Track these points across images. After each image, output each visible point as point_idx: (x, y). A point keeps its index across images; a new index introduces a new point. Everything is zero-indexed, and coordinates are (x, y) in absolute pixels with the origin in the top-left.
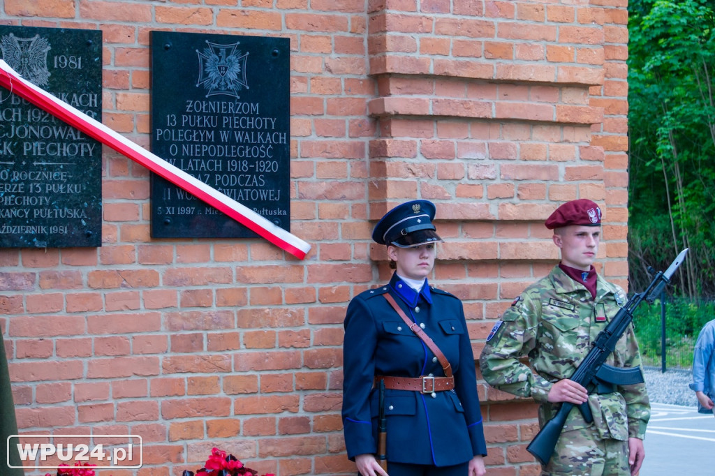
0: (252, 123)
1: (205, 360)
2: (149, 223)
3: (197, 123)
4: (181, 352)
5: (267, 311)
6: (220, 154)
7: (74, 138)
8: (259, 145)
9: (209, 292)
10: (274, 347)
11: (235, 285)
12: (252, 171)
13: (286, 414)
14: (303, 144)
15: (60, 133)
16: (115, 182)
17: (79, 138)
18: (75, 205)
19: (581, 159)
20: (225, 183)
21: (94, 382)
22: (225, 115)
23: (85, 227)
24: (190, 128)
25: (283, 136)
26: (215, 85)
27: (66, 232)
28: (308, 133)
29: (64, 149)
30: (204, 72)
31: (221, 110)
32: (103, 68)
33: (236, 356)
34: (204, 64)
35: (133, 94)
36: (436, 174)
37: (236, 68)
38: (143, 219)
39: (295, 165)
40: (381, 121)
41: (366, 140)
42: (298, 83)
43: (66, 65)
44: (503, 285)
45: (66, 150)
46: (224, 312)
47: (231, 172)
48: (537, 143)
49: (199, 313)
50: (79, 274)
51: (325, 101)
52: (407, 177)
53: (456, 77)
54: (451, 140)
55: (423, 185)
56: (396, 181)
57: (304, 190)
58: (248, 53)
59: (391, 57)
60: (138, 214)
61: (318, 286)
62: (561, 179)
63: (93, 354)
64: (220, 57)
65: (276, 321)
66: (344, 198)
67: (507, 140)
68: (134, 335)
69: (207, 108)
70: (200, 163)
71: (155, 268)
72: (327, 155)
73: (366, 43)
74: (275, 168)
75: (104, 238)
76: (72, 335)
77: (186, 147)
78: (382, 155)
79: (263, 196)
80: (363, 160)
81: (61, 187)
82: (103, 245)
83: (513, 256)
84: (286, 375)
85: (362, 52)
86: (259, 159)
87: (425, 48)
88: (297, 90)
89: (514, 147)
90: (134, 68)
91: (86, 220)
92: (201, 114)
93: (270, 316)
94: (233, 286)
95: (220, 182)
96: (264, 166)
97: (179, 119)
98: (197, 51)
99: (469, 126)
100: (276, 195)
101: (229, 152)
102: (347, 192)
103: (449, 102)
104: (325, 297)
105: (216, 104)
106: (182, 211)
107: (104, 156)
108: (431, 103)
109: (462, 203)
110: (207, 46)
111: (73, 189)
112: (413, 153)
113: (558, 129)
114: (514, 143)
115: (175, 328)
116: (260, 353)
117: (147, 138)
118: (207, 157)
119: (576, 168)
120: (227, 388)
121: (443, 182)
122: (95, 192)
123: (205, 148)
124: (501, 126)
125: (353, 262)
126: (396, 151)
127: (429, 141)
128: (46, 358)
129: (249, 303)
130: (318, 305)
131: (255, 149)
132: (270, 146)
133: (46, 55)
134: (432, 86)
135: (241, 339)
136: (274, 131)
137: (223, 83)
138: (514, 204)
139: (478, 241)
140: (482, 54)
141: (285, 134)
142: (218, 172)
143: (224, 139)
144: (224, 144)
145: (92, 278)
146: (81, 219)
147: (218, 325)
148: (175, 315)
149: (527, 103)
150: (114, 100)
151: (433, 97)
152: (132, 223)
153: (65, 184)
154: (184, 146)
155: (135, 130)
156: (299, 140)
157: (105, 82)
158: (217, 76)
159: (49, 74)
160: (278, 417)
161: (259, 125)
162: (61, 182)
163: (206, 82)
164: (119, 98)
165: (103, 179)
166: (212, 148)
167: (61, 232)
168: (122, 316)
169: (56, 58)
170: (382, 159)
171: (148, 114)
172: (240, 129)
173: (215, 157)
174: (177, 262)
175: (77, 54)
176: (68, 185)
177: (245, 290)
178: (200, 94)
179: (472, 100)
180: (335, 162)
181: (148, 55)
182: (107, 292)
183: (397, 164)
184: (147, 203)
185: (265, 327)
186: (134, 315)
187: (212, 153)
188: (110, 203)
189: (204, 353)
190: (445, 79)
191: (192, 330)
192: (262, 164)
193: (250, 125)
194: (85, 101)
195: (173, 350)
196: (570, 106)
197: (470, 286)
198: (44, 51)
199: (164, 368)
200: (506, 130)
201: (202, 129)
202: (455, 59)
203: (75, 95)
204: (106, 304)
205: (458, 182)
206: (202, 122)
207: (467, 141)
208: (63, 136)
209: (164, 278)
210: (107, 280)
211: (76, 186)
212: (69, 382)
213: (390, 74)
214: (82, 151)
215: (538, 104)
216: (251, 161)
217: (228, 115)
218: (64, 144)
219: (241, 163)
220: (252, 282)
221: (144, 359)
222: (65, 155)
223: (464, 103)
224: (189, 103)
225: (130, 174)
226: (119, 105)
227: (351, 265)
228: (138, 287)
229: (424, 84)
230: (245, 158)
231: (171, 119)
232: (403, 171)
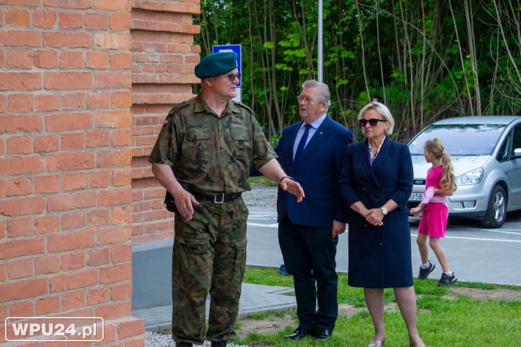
62: (184, 62)
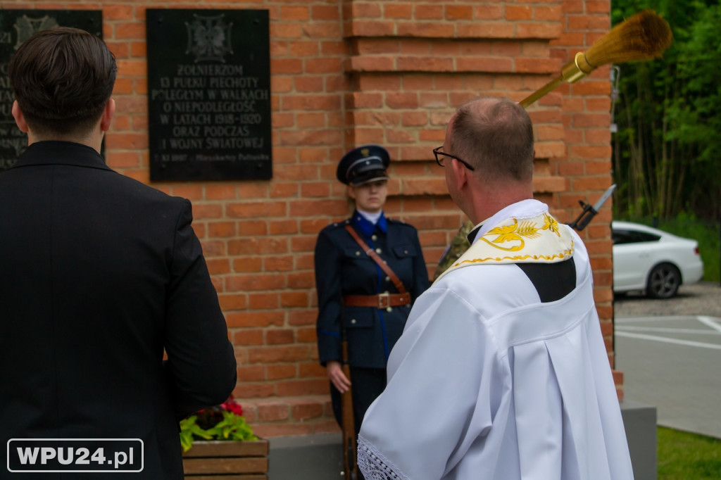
8: (243, 101)
9: (202, 225)
11: (225, 219)
12: (237, 123)
13: (272, 328)
26: (202, 52)
55: (389, 131)
61: (299, 219)
66: (322, 144)
69: (196, 71)
70: (190, 118)
79: (248, 143)
86: (243, 113)
88: (278, 53)
92: (191, 76)
95: (209, 134)
97: (172, 83)
101: (217, 107)
102: (325, 139)
104: (306, 228)
118: (196, 113)
123: (195, 105)
125: (331, 198)
130: (299, 236)
137: (210, 50)
142: (207, 125)
144: (212, 101)
156: (281, 95)
160: (265, 330)
172: (226, 88)
177: (233, 224)
201: (192, 89)
206: (192, 83)
216: (237, 114)
217: (215, 76)
223: (426, 59)
227: (329, 201)
230: (231, 112)
231: (165, 82)
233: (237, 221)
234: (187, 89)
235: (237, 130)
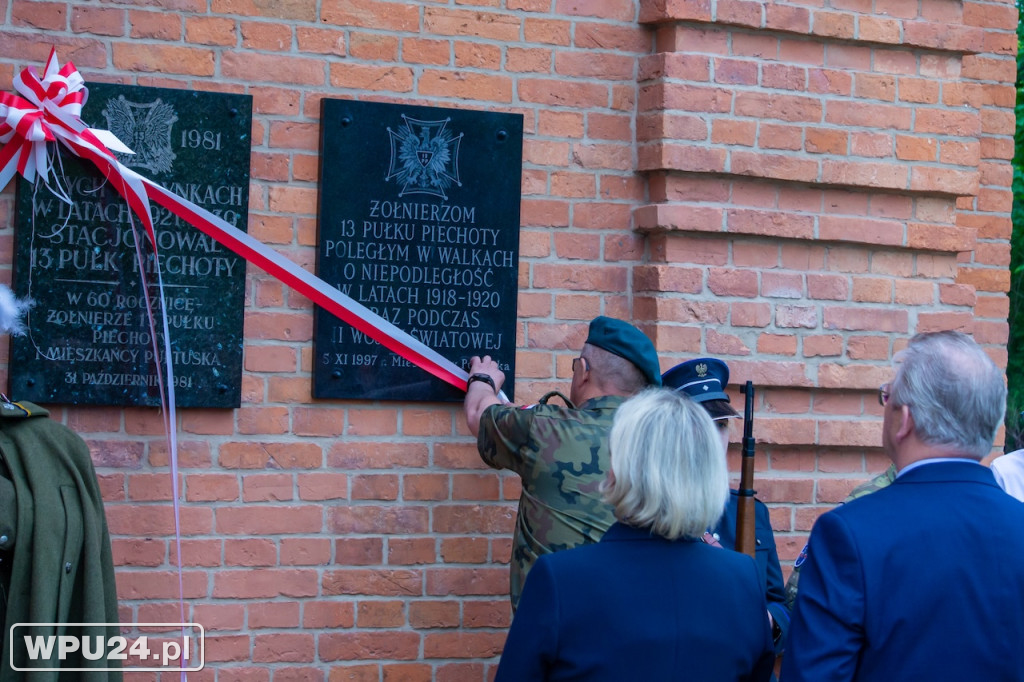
0: (465, 236)
1: (385, 577)
2: (310, 375)
3: (384, 233)
4: (351, 564)
5: (476, 509)
6: (416, 279)
7: (207, 250)
8: (473, 268)
9: (394, 478)
10: (485, 562)
11: (432, 470)
12: (461, 306)
14: (538, 268)
15: (186, 242)
16: (263, 315)
17: (213, 250)
18: (204, 347)
19: (941, 302)
20: (423, 321)
21: (222, 603)
22: (425, 222)
23: (219, 378)
24: (374, 240)
25: (508, 256)
27: (190, 385)
28: (545, 253)
29: (192, 265)
30: (398, 160)
31: (419, 216)
32: (252, 150)
33: (430, 573)
34: (398, 148)
35: (293, 189)
36: (729, 318)
37: (444, 156)
38: (302, 370)
39: (525, 300)
40: (651, 238)
41: (628, 265)
42: (533, 180)
43: (198, 143)
44: (822, 483)
45: (194, 266)
46: (415, 508)
47: (432, 307)
48: (878, 277)
49: (378, 509)
50: (206, 446)
51: (571, 207)
52: (686, 322)
53: (763, 178)
54: (752, 269)
55: (710, 334)
56: (670, 327)
57: (536, 335)
58: (462, 135)
59: (669, 146)
60: (295, 363)
63: (222, 563)
64: (422, 140)
65: (489, 524)
67: (834, 272)
68: (284, 537)
69: (400, 212)
70: (386, 292)
71: (318, 442)
72: (572, 285)
73: (633, 125)
74: (495, 303)
75: (245, 395)
76: (193, 535)
77: (367, 267)
78: (652, 287)
80: (623, 294)
81: (185, 320)
82: (243, 406)
83: (837, 441)
84: (500, 602)
85: (627, 137)
86: (472, 288)
87: (719, 134)
88: (533, 190)
89: (845, 283)
90: (297, 152)
91: (218, 368)
92: (391, 220)
93: (481, 516)
94: (429, 472)
95: (414, 320)
96: (479, 298)
97: (359, 228)
98: (389, 129)
99: (779, 249)
100: (495, 341)
101: (430, 277)
103: (751, 214)
105: (414, 207)
106: (359, 360)
107: (249, 277)
108: (725, 214)
109: (765, 361)
110: (403, 122)
111: (202, 323)
112: (696, 287)
113: (909, 258)
114: (844, 276)
115: (342, 529)
116: (464, 571)
117: (311, 253)
118: (397, 284)
119: (934, 316)
120: (415, 618)
121: (740, 330)
122: (233, 326)
123: (395, 270)
124: (827, 250)
126: (672, 283)
127: (720, 269)
128: (154, 566)
129: (450, 497)
131: (468, 274)
132: (489, 271)
133: (170, 128)
134: (728, 190)
135: (438, 548)
136: (496, 248)
137: (424, 177)
138: (841, 366)
139: (787, 417)
140: (802, 145)
141: (511, 253)
142: (413, 306)
143: (423, 258)
145: (225, 452)
146: (211, 367)
147: (404, 527)
148: (344, 511)
149: (865, 218)
150: (266, 197)
151: (729, 206)
152: (286, 375)
153: (191, 316)
154: (364, 266)
155: (294, 241)
156: (532, 262)
157: (254, 170)
158: (416, 166)
159: (174, 157)
161: (474, 239)
162: (184, 313)
163: (399, 174)
164: (274, 194)
165: (246, 310)
166: (405, 271)
167: (183, 384)
168: (266, 509)
169: (184, 133)
170: (651, 294)
171: (315, 218)
172: (447, 244)
173: (410, 284)
174: (349, 434)
175: (215, 128)
176: (196, 318)
177: (445, 478)
178: (391, 191)
179: (785, 211)
180: (583, 296)
181: (317, 133)
182: (245, 474)
183: (673, 302)
184: (308, 347)
185: (474, 532)
186: (285, 508)
187: (405, 277)
188: (253, 345)
189: (383, 567)
190: (746, 181)
191: (366, 533)
192: (477, 296)
193: (462, 239)
194: (225, 196)
195: (338, 561)
196: (927, 225)
197: (774, 482)
198: (168, 123)
199: (324, 587)
200: (834, 258)
201: (392, 242)
202: (762, 152)
203: (210, 188)
204: (244, 492)
205: (761, 330)
206: (391, 232)
207: (775, 271)
208: (190, 247)
209: (328, 456)
210: (247, 456)
211: (206, 319)
212: (187, 602)
213: (668, 171)
214: (218, 269)
215: (881, 221)
216: (462, 291)
217: (430, 223)
218: (192, 259)
219: (447, 293)
220: (457, 466)
221: (297, 573)
222: (192, 273)
224: (375, 204)
225: (285, 305)
226: (272, 203)
228: (290, 469)
229: (716, 187)
230: (452, 286)
231: (348, 227)
232: (682, 313)
233: (452, 473)
234: (384, 242)
235: (461, 316)
